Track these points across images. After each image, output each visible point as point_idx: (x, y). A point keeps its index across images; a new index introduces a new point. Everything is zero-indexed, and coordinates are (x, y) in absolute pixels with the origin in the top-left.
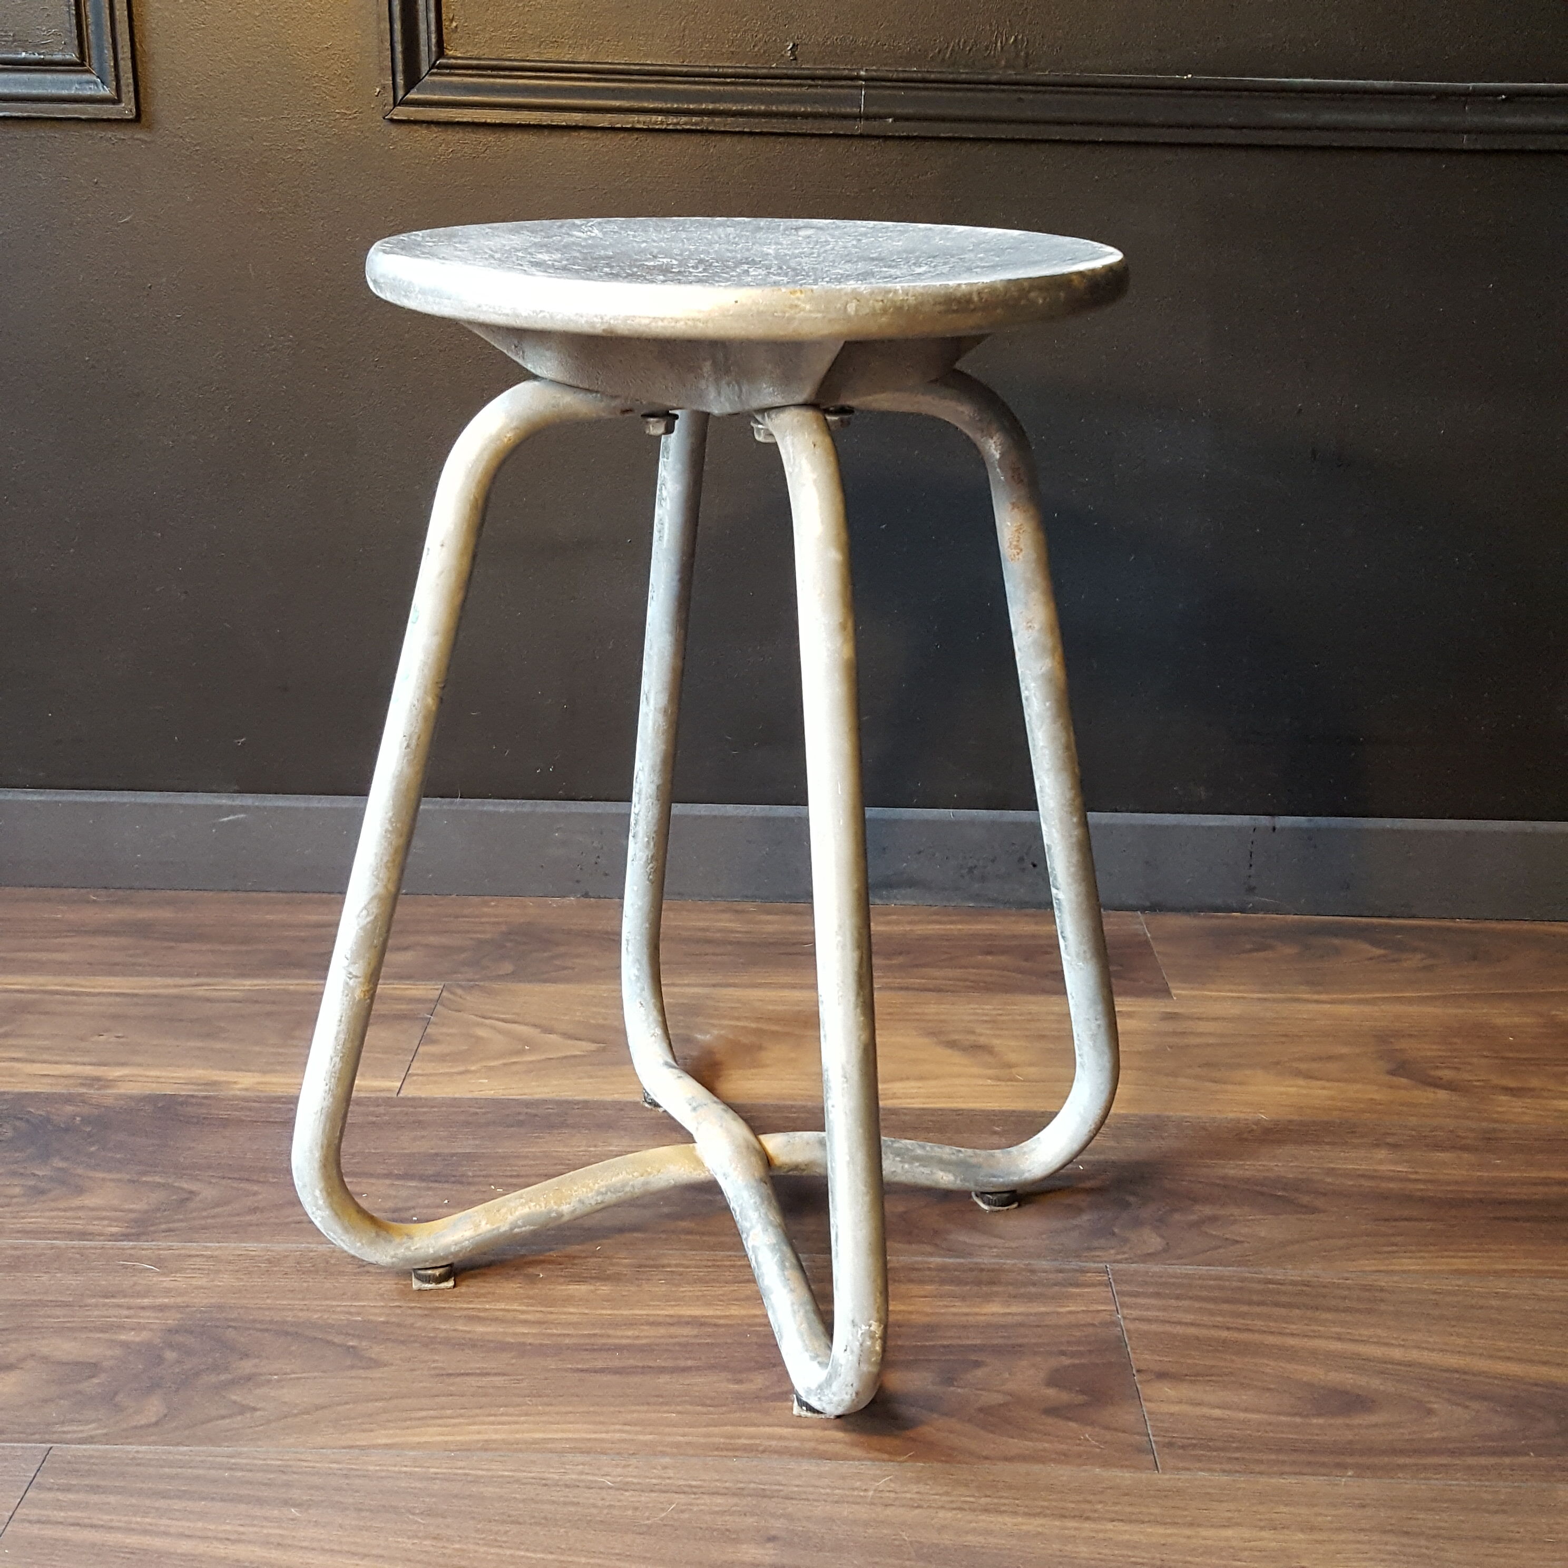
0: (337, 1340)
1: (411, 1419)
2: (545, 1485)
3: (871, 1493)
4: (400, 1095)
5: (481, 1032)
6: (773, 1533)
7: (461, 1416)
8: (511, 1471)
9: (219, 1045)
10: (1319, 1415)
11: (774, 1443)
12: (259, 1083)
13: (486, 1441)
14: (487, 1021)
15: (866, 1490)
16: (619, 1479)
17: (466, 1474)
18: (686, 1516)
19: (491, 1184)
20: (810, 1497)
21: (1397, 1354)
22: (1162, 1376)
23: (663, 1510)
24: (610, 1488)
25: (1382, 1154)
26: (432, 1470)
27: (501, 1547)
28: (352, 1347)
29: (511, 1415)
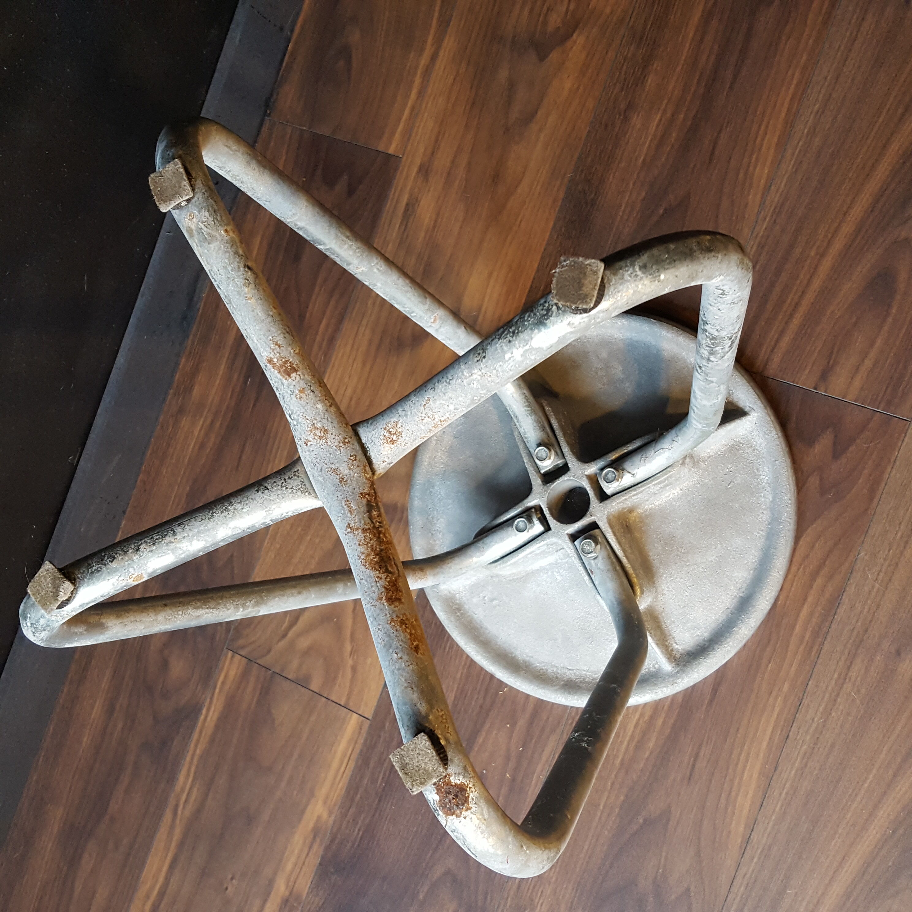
0: (635, 827)
1: (726, 809)
2: (811, 755)
3: (877, 586)
4: (370, 718)
5: (304, 643)
6: (893, 651)
7: (732, 781)
8: (792, 769)
9: (266, 816)
10: (889, 306)
11: (814, 620)
12: (325, 802)
13: (760, 774)
14: (290, 634)
15: (873, 587)
16: (819, 714)
17: (787, 794)
18: (863, 691)
19: (497, 693)
20: (870, 618)
21: (847, 228)
22: (824, 376)
23: (853, 700)
24: (825, 721)
25: (636, 121)
26: (777, 809)
27: (856, 795)
28: (645, 820)
29: (740, 754)
